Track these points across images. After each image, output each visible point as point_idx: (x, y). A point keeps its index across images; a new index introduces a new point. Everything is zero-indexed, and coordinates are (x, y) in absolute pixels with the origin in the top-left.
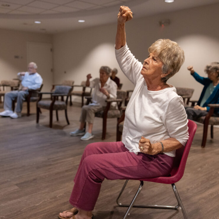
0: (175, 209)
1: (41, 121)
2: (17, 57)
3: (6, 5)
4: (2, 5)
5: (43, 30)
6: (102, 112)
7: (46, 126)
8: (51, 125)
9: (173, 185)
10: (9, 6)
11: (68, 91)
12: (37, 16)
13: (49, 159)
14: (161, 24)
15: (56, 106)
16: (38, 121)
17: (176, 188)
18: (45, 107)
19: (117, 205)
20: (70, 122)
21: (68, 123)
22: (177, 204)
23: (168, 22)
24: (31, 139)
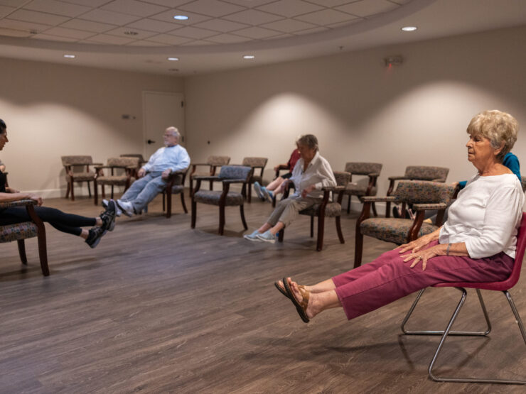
0: (485, 336)
1: (198, 224)
2: (126, 117)
3: (131, 33)
4: (125, 33)
5: (174, 70)
6: (317, 206)
7: (212, 232)
8: (221, 230)
9: (505, 292)
10: (135, 34)
11: (245, 175)
12: (175, 49)
13: (256, 279)
14: (387, 62)
15: (230, 199)
16: (193, 225)
17: (510, 296)
18: (209, 201)
19: (402, 332)
20: (248, 226)
21: (246, 228)
22: (487, 329)
23: (400, 60)
24: (205, 253)
